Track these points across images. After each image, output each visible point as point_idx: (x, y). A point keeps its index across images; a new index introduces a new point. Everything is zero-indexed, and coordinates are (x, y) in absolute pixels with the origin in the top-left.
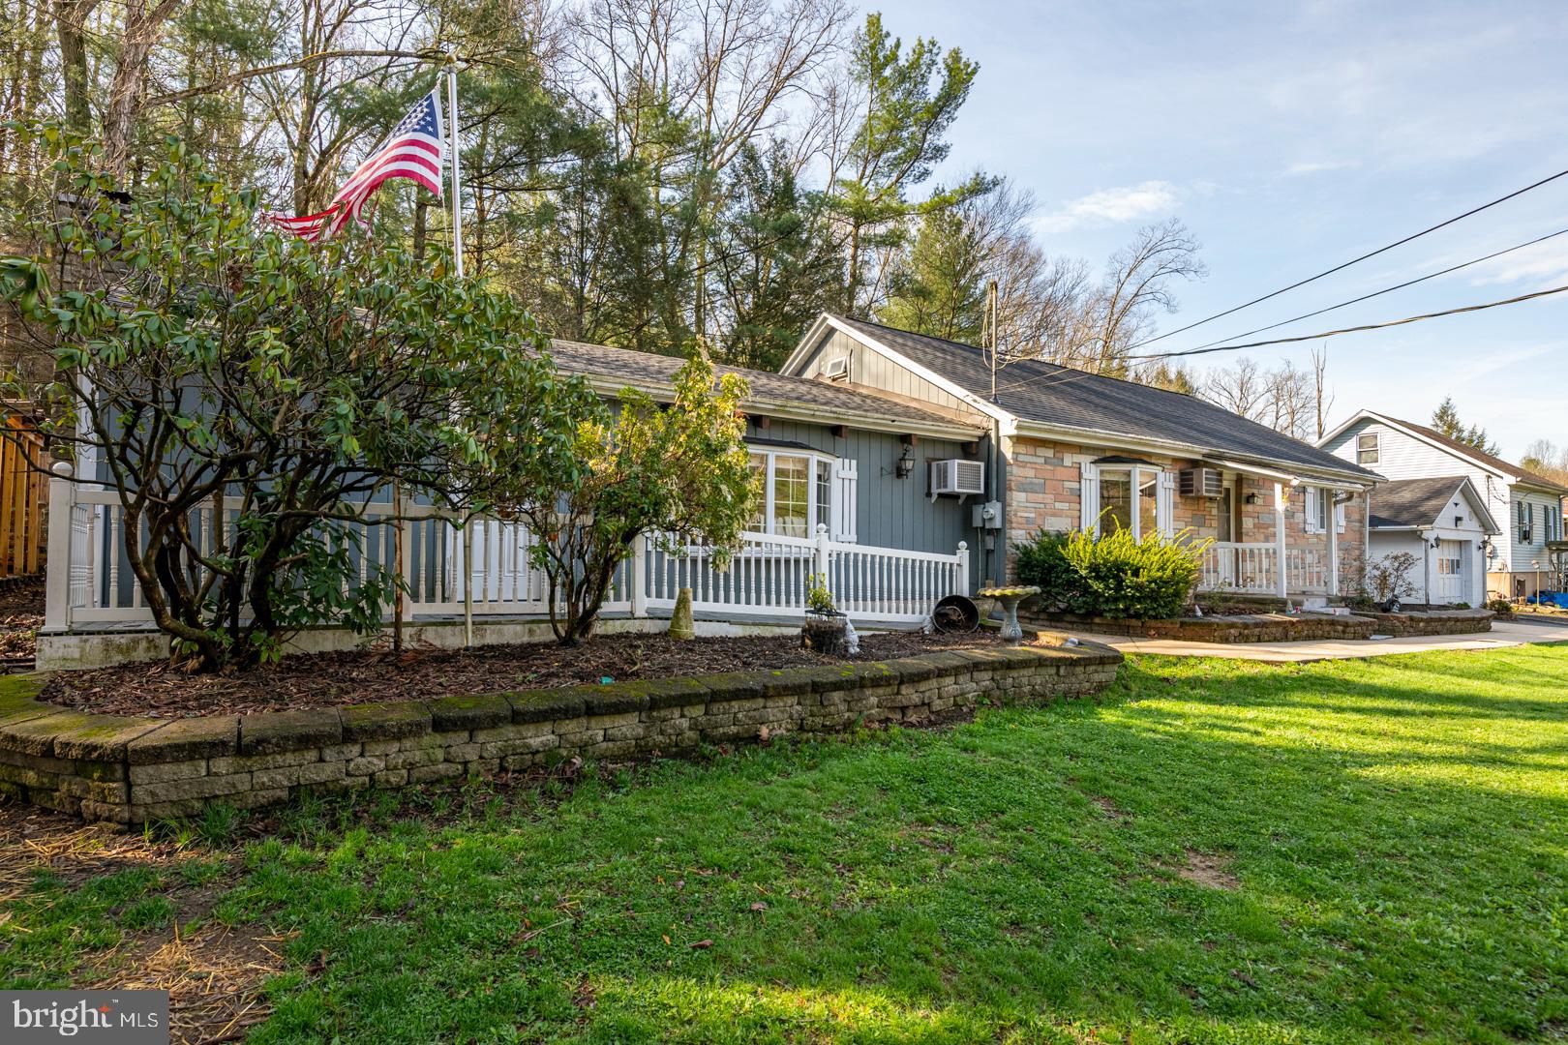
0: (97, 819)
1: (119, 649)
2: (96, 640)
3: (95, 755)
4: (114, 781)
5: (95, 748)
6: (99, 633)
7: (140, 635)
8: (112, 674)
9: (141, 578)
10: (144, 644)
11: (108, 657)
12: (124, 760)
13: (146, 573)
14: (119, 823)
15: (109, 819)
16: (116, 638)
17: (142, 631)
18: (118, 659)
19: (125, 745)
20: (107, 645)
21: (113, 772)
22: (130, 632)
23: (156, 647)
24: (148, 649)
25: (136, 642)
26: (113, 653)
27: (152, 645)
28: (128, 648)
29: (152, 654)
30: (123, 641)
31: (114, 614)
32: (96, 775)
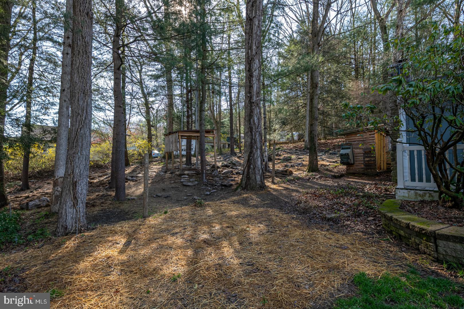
0: (425, 253)
1: (420, 195)
2: (412, 192)
3: (423, 232)
4: (431, 243)
5: (424, 230)
6: (413, 190)
7: (427, 192)
8: (419, 203)
9: (433, 174)
10: (428, 195)
11: (416, 198)
12: (434, 237)
13: (434, 172)
14: (433, 257)
15: (429, 255)
16: (419, 192)
17: (427, 190)
18: (420, 199)
19: (435, 231)
20: (416, 194)
21: (431, 239)
22: (423, 190)
23: (432, 196)
24: (429, 197)
25: (425, 194)
26: (418, 196)
27: (431, 195)
28: (423, 196)
29: (431, 198)
30: (421, 193)
31: (417, 184)
32: (424, 239)
